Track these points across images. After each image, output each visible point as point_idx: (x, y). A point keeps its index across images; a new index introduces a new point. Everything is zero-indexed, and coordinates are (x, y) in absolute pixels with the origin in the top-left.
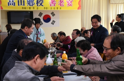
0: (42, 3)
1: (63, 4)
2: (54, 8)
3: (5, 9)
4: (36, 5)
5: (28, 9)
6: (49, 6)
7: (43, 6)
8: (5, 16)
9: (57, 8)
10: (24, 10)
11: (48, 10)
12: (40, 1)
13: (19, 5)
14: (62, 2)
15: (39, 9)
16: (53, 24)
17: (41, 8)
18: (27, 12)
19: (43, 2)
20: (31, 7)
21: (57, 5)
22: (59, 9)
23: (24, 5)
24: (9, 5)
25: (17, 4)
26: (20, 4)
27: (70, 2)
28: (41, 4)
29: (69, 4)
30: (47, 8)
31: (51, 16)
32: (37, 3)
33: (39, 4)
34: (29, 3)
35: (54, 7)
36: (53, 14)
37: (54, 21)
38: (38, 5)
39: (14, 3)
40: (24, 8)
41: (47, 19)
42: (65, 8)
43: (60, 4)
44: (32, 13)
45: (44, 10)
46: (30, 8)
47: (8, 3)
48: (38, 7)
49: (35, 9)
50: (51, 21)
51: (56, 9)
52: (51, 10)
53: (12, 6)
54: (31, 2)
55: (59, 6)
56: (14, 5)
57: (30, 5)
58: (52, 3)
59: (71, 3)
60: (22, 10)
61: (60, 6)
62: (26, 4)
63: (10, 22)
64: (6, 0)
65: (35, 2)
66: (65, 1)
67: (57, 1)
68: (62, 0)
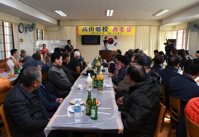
1: (123, 30)
2: (116, 33)
3: (80, 34)
4: (102, 31)
5: (96, 34)
6: (112, 32)
7: (107, 31)
8: (80, 39)
9: (119, 33)
10: (93, 34)
11: (111, 34)
13: (90, 31)
15: (104, 34)
16: (115, 45)
17: (106, 33)
18: (96, 36)
20: (99, 32)
21: (119, 31)
22: (120, 34)
23: (93, 31)
24: (83, 31)
25: (88, 30)
27: (129, 29)
31: (114, 39)
36: (116, 38)
37: (116, 43)
41: (111, 41)
42: (125, 33)
43: (121, 30)
44: (99, 36)
48: (104, 32)
49: (102, 34)
50: (114, 43)
51: (117, 34)
52: (114, 34)
55: (120, 32)
57: (97, 31)
60: (92, 34)
62: (95, 30)
63: (83, 43)
64: (81, 28)
65: (102, 28)
66: (125, 27)
67: (119, 28)
68: (123, 27)
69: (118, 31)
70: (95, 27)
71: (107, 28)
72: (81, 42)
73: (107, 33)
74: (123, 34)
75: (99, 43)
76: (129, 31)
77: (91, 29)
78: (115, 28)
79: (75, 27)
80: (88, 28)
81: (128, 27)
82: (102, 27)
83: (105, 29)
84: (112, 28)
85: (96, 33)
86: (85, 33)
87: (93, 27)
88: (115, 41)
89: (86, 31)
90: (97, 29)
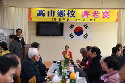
0: (73, 14)
1: (98, 15)
2: (87, 20)
4: (66, 16)
5: (58, 21)
7: (74, 17)
9: (91, 20)
10: (54, 21)
11: (80, 21)
12: (71, 12)
13: (48, 16)
14: (97, 13)
15: (70, 21)
16: (85, 37)
17: (72, 20)
19: (75, 13)
20: (62, 18)
22: (93, 21)
23: (54, 16)
24: (38, 16)
25: (46, 15)
26: (50, 15)
27: (106, 13)
28: (72, 16)
29: (105, 15)
30: (79, 20)
31: (84, 28)
32: (68, 14)
33: (70, 15)
34: (59, 14)
35: (87, 18)
36: (86, 26)
37: (87, 35)
38: (68, 17)
39: (44, 14)
40: (54, 19)
43: (95, 15)
44: (62, 24)
45: (75, 21)
46: (60, 19)
47: (38, 14)
48: (69, 18)
49: (66, 20)
50: (84, 34)
51: (89, 21)
52: (84, 21)
53: (41, 17)
54: (62, 13)
55: (93, 18)
56: (44, 16)
57: (60, 16)
58: (85, 14)
59: (108, 14)
60: (51, 21)
61: (95, 17)
62: (56, 15)
63: (39, 34)
64: (36, 11)
65: (66, 13)
66: (100, 11)
67: (91, 12)
68: (97, 10)
69: (91, 17)
70: (56, 11)
71: (74, 12)
73: (75, 19)
74: (97, 20)
75: (61, 34)
76: (106, 16)
77: (51, 13)
79: (27, 10)
80: (46, 11)
81: (104, 11)
82: (67, 11)
83: (71, 13)
84: (82, 11)
85: (57, 19)
86: (41, 19)
87: (53, 10)
88: (85, 31)
89: (44, 15)
90: (61, 14)
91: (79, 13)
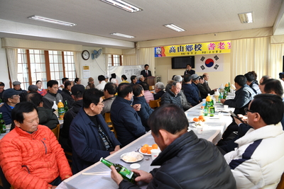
0: (200, 47)
1: (223, 47)
2: (213, 52)
3: (167, 56)
4: (194, 50)
5: (187, 55)
6: (207, 50)
7: (201, 50)
8: (170, 61)
11: (206, 54)
14: (222, 45)
15: (197, 54)
16: (215, 68)
17: (199, 53)
18: (189, 57)
20: (190, 52)
22: (218, 52)
23: (183, 51)
24: (170, 52)
25: (177, 51)
26: (179, 50)
28: (199, 49)
30: (205, 52)
31: (214, 60)
33: (197, 49)
35: (213, 50)
36: (216, 58)
37: (217, 66)
40: (183, 54)
41: (210, 63)
42: (226, 50)
43: (220, 47)
44: (193, 57)
45: (202, 54)
46: (188, 53)
47: (170, 50)
48: (196, 51)
49: (193, 54)
50: (214, 65)
51: (215, 52)
52: (210, 54)
53: (173, 53)
55: (219, 50)
57: (188, 51)
60: (181, 55)
62: (185, 50)
63: (173, 67)
64: (168, 49)
65: (194, 47)
66: (226, 42)
67: (217, 44)
68: (222, 42)
69: (216, 49)
70: (185, 46)
71: (201, 45)
72: (171, 66)
73: (201, 52)
74: (223, 52)
77: (181, 49)
78: (212, 45)
80: (176, 47)
81: (229, 42)
82: (194, 45)
83: (198, 47)
84: (208, 44)
85: (186, 53)
86: (172, 55)
87: (182, 46)
88: (216, 63)
89: (175, 51)
90: (188, 48)
91: (205, 46)
